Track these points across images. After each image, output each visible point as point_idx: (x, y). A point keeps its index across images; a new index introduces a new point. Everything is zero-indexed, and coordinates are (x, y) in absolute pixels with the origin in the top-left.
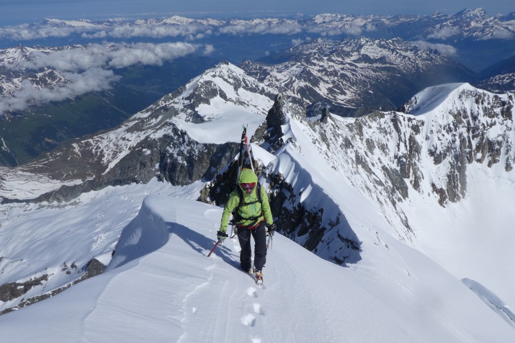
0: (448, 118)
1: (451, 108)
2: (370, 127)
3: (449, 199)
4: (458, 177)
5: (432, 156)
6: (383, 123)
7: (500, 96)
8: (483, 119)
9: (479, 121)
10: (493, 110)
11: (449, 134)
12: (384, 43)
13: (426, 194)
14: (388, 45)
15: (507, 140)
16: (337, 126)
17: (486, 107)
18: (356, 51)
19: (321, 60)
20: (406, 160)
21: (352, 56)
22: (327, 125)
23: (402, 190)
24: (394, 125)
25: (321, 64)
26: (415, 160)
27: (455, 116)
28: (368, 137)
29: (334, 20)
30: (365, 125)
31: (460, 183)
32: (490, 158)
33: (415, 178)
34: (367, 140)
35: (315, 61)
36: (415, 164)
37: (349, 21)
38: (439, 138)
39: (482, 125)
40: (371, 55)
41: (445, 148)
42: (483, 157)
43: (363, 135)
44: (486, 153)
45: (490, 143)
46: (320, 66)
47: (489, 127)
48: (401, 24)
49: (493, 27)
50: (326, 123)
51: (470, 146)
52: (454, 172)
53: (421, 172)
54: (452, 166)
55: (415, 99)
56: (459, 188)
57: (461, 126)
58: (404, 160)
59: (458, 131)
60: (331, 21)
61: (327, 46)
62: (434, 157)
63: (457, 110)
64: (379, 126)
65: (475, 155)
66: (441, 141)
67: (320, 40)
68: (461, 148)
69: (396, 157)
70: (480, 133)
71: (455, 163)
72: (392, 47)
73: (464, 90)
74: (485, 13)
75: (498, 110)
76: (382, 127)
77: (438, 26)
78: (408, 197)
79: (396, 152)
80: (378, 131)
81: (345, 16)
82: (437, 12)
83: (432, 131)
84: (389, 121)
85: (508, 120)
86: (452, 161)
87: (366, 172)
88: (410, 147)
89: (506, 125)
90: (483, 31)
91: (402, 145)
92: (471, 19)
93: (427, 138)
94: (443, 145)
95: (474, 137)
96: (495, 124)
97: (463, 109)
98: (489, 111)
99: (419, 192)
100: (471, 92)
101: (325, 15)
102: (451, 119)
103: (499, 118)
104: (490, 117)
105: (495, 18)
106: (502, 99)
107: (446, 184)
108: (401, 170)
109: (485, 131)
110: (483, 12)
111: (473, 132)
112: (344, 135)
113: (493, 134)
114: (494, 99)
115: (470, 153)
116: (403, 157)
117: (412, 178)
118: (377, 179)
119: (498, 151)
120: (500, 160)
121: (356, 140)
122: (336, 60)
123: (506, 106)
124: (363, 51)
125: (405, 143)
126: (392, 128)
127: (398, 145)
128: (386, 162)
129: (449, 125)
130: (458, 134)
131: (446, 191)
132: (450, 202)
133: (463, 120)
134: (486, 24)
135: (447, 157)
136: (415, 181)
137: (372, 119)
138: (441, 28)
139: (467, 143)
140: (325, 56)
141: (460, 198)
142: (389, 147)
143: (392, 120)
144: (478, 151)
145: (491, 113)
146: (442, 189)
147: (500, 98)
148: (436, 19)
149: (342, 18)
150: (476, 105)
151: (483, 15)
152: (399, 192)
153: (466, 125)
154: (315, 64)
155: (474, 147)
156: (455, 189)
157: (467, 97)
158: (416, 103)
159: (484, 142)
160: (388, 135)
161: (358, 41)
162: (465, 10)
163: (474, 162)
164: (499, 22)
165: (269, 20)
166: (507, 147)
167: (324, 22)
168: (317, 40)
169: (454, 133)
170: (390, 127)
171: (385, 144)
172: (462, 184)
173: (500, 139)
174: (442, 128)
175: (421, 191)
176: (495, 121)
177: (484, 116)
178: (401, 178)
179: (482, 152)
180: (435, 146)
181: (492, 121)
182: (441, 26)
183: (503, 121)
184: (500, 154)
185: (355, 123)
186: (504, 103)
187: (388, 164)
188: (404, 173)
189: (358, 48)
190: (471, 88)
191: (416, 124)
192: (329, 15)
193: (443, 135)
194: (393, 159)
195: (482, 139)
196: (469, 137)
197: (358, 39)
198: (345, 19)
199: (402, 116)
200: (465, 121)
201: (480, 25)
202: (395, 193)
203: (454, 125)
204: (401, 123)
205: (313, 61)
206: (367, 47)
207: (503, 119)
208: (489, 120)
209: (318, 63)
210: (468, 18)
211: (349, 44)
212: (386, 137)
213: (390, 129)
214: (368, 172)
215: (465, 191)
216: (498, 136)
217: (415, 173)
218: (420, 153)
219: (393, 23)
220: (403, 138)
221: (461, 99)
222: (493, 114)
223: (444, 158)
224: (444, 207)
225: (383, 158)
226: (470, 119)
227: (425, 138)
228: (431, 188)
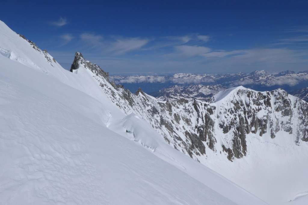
0: (230, 105)
1: (232, 99)
2: (178, 108)
3: (235, 156)
4: (240, 141)
5: (221, 128)
6: (188, 106)
7: (262, 93)
8: (254, 106)
9: (251, 107)
10: (259, 101)
11: (232, 114)
12: (212, 87)
13: (218, 152)
14: (214, 88)
15: (270, 119)
16: (147, 99)
17: (254, 99)
18: (196, 91)
19: (176, 95)
20: (204, 129)
21: (193, 93)
22: (138, 96)
23: (200, 148)
24: (194, 107)
25: (176, 97)
26: (210, 130)
27: (235, 104)
28: (175, 113)
29: (185, 77)
30: (174, 106)
31: (242, 145)
32: (261, 130)
33: (210, 141)
34: (175, 114)
35: (172, 96)
36: (210, 132)
37: (193, 77)
38: (225, 116)
39: (253, 110)
40: (205, 93)
41: (230, 123)
42: (256, 129)
43: (172, 112)
44: (258, 127)
45: (260, 121)
46: (175, 99)
47: (257, 111)
48: (222, 79)
49: (271, 79)
50: (137, 95)
51: (247, 123)
52: (237, 138)
53: (214, 137)
54: (235, 134)
55: (213, 98)
56: (242, 149)
57: (240, 110)
58: (202, 129)
59: (237, 112)
60: (183, 77)
61: (180, 89)
62: (223, 129)
63: (236, 100)
64: (184, 108)
65: (251, 128)
66: (227, 119)
67: (176, 86)
68: (240, 123)
69: (196, 127)
70: (252, 114)
71: (237, 132)
72: (216, 89)
73: (240, 90)
74: (266, 73)
75: (262, 101)
76: (187, 108)
77: (242, 79)
78: (205, 153)
79: (196, 124)
80: (184, 111)
81: (191, 74)
82: (241, 72)
83: (221, 112)
84: (191, 105)
85: (269, 107)
86: (235, 131)
87: (168, 130)
88: (206, 121)
89: (268, 110)
90: (266, 81)
91: (200, 120)
92: (259, 76)
93: (218, 117)
94: (228, 121)
95: (249, 117)
96: (261, 109)
97: (240, 100)
98: (256, 101)
99: (214, 150)
100: (244, 90)
101: (180, 74)
102: (233, 105)
103: (263, 106)
104: (257, 105)
105: (272, 75)
106: (263, 95)
107: (232, 145)
108: (200, 135)
109: (255, 114)
110: (265, 72)
111: (248, 114)
112: (152, 105)
113: (260, 115)
114: (258, 95)
115: (247, 127)
116: (201, 127)
117: (208, 141)
118: (177, 135)
119: (265, 126)
120: (267, 131)
121: (165, 113)
122: (185, 96)
123: (266, 99)
124: (200, 91)
125: (202, 118)
126: (194, 109)
127: (198, 120)
128: (188, 128)
129: (231, 109)
130: (237, 115)
131: (232, 151)
132: (235, 158)
133: (241, 107)
134: (267, 78)
135: (232, 129)
136: (210, 143)
137: (180, 103)
138: (243, 80)
139: (245, 121)
140: (179, 93)
141: (242, 155)
142: (191, 121)
143: (193, 104)
144: (252, 126)
145: (257, 103)
146: (229, 149)
147: (262, 94)
148: (240, 76)
149: (189, 75)
150: (248, 98)
151: (265, 73)
152: (198, 149)
153: (243, 110)
154: (172, 98)
155: (249, 123)
156: (239, 149)
157: (242, 94)
158: (214, 100)
159: (255, 120)
160: (191, 114)
161: (197, 86)
162: (256, 71)
163: (251, 133)
164: (274, 77)
165: (149, 76)
166: (270, 123)
167: (179, 78)
168: (175, 87)
169: (235, 114)
170: (192, 108)
171: (189, 119)
172: (243, 147)
173: (265, 118)
174: (227, 111)
175: (215, 150)
176: (261, 107)
177: (253, 105)
178: (200, 140)
179: (255, 127)
180: (223, 122)
181: (259, 107)
182: (243, 79)
183: (266, 108)
184: (267, 128)
185: (166, 103)
186: (265, 97)
187: (190, 131)
188: (202, 137)
189: (198, 90)
190: (244, 89)
191: (210, 108)
192: (181, 74)
193: (228, 115)
194: (194, 128)
195: (254, 118)
196: (245, 117)
197: (197, 85)
198: (191, 76)
199: (200, 102)
200: (242, 107)
201: (265, 79)
202: (194, 148)
203: (234, 109)
204: (199, 106)
205: (171, 96)
206: (202, 89)
207: (265, 106)
208: (257, 107)
209: (174, 97)
210: (257, 75)
211: (192, 88)
212: (190, 115)
213: (192, 110)
214: (170, 130)
215: (246, 151)
216: (264, 117)
217: (210, 138)
218: (214, 126)
219: (217, 78)
220: (201, 115)
221: (238, 94)
222: (259, 103)
223: (230, 129)
224: (232, 161)
225: (186, 126)
226: (245, 106)
227: (216, 117)
228: (222, 149)
